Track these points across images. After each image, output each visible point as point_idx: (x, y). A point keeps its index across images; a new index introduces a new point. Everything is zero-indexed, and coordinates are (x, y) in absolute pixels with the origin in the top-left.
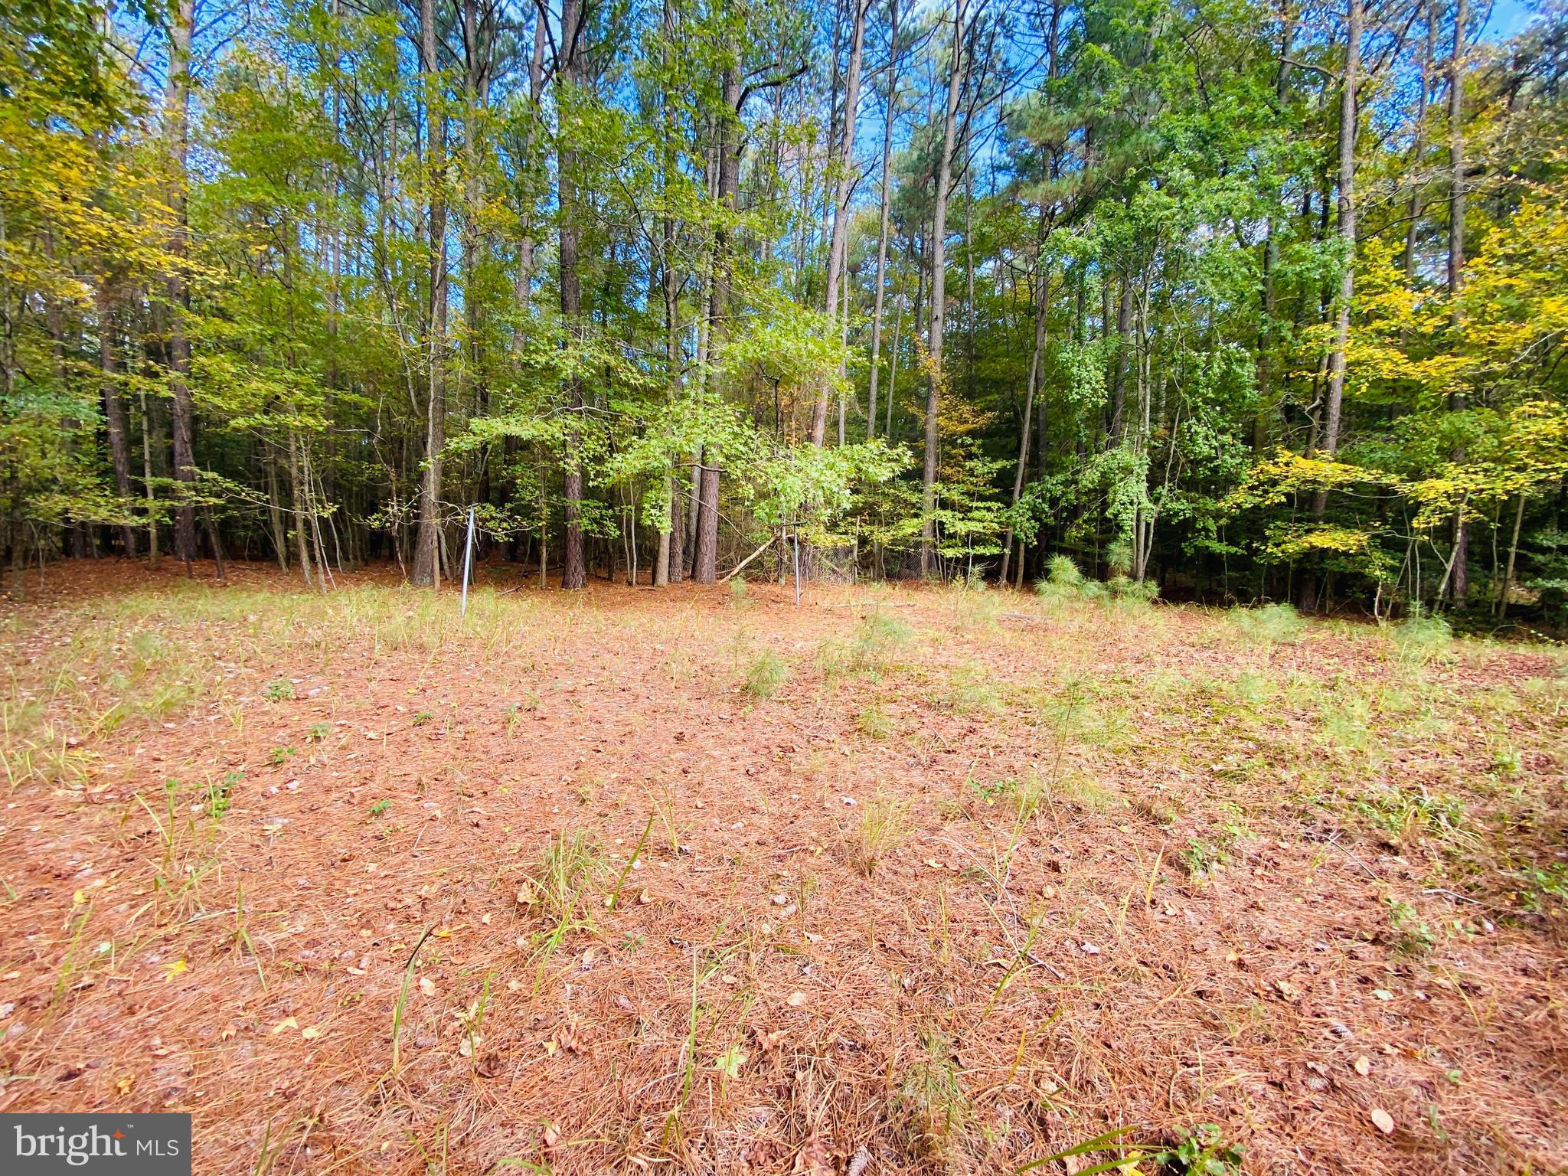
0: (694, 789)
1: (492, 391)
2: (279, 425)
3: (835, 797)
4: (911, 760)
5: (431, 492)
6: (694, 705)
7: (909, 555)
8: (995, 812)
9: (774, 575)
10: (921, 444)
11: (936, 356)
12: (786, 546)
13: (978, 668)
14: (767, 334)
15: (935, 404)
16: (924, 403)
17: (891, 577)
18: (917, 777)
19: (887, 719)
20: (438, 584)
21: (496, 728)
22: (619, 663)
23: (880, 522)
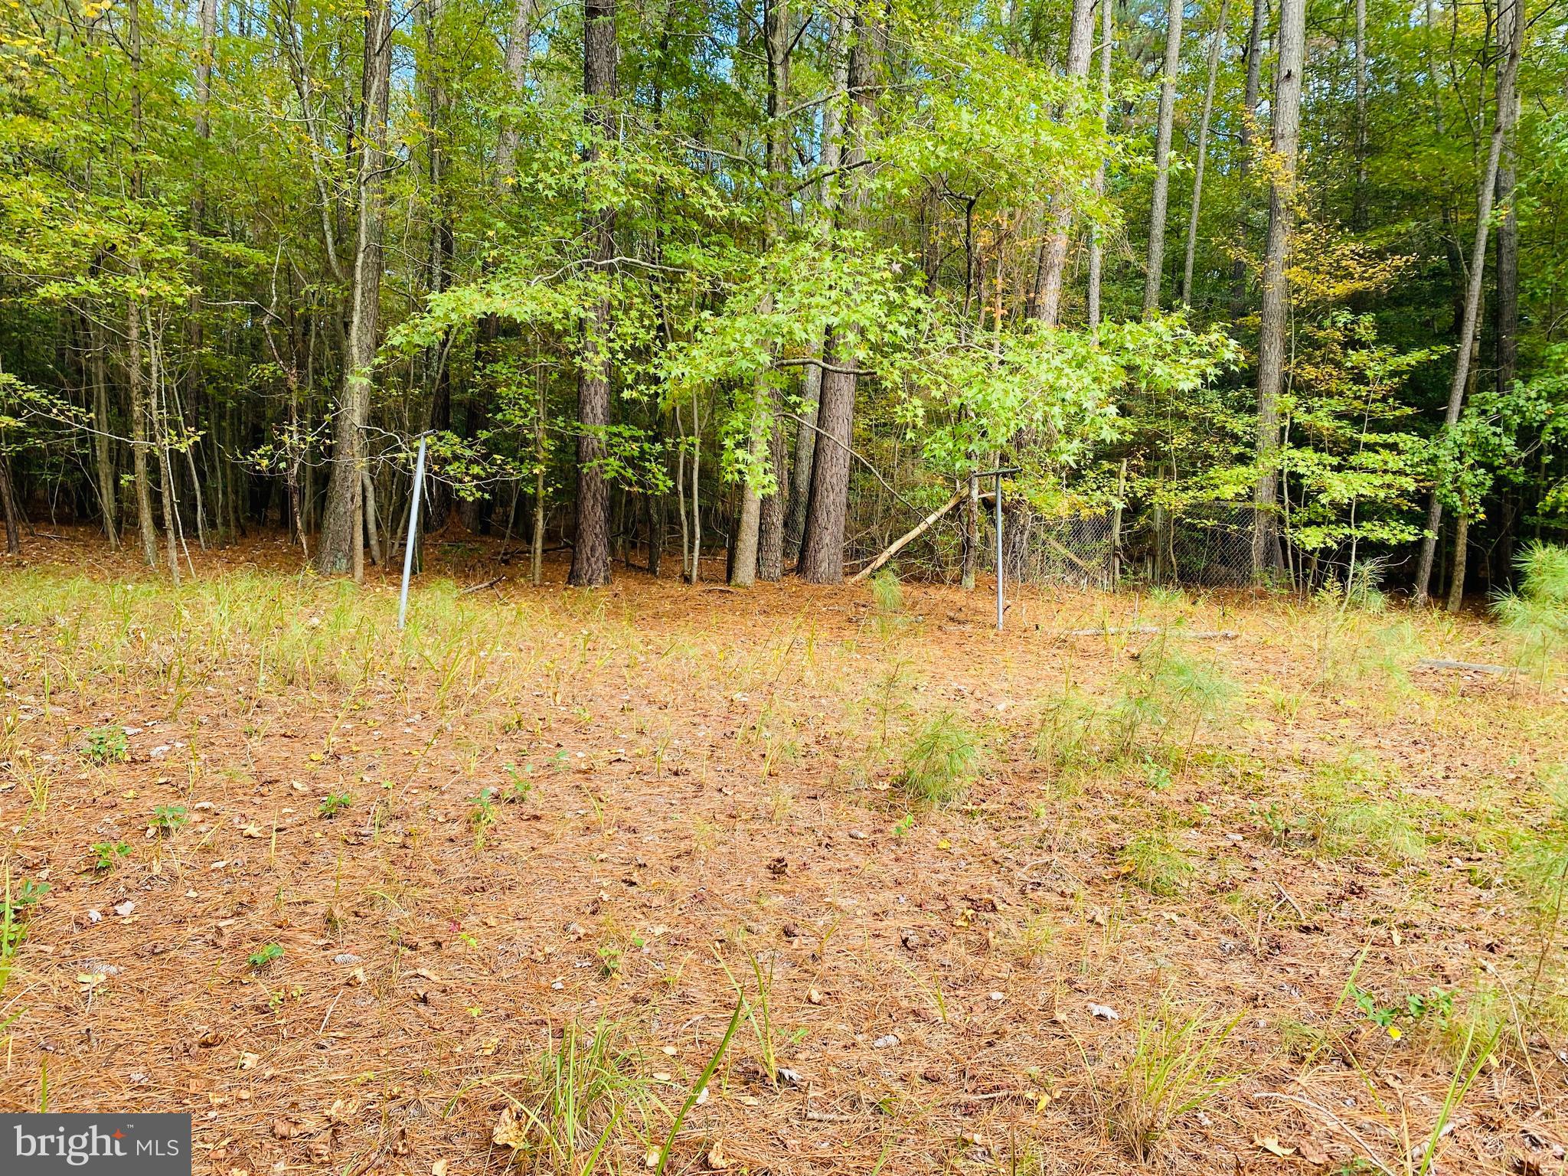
0: (807, 966)
1: (463, 236)
2: (115, 294)
3: (1076, 1002)
4: (1231, 942)
5: (355, 412)
6: (804, 809)
7: (1226, 537)
8: (1405, 1055)
9: (952, 571)
10: (1252, 319)
11: (1288, 149)
12: (978, 515)
13: (1369, 765)
14: (963, 120)
15: (1283, 242)
16: (1261, 239)
17: (1189, 579)
18: (1240, 975)
19: (1181, 859)
20: (359, 571)
21: (456, 829)
22: (668, 723)
23: (1168, 472)
